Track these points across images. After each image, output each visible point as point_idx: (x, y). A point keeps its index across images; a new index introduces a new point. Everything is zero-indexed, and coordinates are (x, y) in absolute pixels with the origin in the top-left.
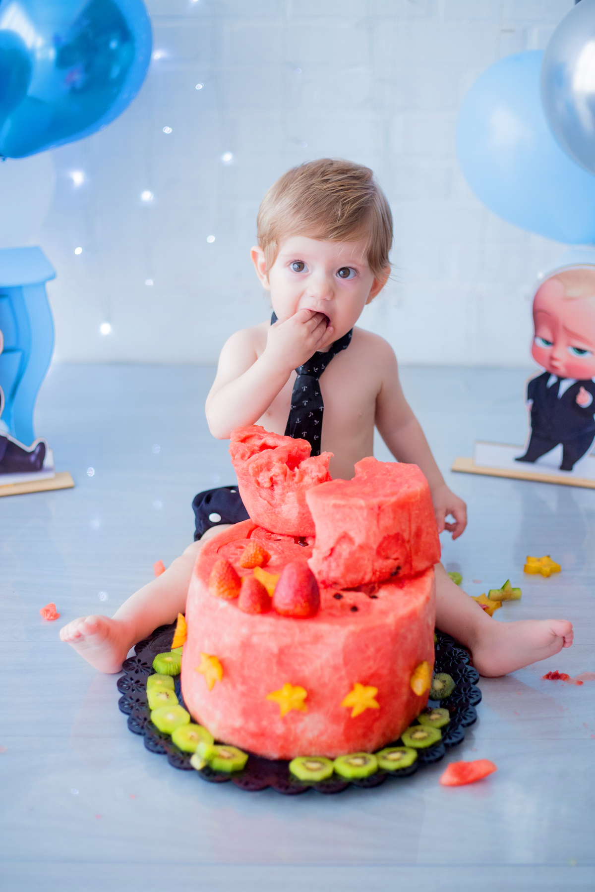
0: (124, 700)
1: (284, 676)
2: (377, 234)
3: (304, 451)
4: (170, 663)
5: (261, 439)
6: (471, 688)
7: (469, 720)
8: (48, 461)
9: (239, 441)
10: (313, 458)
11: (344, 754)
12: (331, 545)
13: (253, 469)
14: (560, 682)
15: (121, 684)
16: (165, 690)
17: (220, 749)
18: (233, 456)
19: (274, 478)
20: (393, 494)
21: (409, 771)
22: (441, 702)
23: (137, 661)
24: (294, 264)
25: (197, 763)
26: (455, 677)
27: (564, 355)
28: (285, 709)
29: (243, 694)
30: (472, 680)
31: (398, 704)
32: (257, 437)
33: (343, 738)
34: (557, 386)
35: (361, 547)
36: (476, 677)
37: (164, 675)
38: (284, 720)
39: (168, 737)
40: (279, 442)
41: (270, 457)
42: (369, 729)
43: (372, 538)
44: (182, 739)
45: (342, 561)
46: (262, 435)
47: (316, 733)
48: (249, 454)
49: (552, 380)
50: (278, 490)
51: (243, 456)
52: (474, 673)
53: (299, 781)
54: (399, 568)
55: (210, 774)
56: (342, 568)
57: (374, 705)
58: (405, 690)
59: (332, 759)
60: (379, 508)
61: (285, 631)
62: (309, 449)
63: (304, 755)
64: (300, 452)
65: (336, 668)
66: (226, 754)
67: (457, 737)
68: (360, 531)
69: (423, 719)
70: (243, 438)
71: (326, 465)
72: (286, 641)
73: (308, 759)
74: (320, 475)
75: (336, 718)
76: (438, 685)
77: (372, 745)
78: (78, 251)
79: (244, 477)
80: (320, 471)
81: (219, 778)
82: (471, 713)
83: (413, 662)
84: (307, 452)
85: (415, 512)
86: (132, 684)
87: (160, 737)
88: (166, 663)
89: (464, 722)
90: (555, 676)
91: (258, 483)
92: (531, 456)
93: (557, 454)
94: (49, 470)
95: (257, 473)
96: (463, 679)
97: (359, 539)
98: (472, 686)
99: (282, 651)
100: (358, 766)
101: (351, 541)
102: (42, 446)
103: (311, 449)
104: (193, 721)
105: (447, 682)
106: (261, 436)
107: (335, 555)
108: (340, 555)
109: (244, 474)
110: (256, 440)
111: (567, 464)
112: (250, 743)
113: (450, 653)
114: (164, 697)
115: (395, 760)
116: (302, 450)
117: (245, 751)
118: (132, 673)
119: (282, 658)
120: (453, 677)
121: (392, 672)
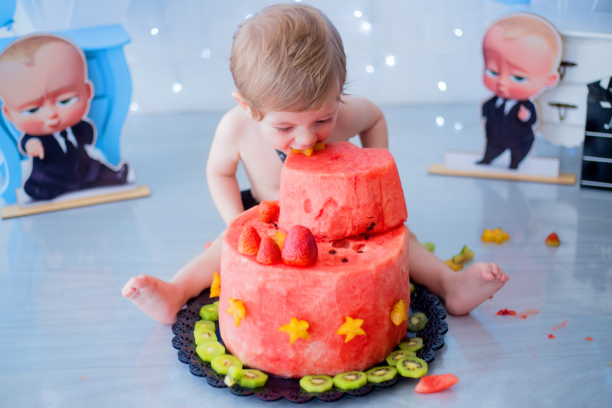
0: (177, 339)
1: (291, 312)
4: (212, 312)
6: (440, 322)
7: (439, 345)
8: (131, 176)
11: (342, 373)
12: (321, 208)
14: (509, 317)
15: (175, 327)
16: (208, 331)
17: (246, 372)
20: (367, 168)
21: (392, 383)
22: (417, 334)
23: (188, 311)
25: (229, 382)
26: (428, 315)
27: (507, 82)
28: (293, 338)
29: (262, 329)
30: (441, 317)
31: (382, 333)
33: (340, 360)
34: (503, 106)
35: (343, 209)
36: (444, 314)
37: (208, 320)
38: (294, 347)
39: (208, 364)
42: (359, 354)
43: (351, 201)
44: (218, 366)
45: (329, 220)
47: (319, 356)
49: (499, 102)
52: (442, 311)
53: (306, 393)
54: (373, 224)
55: (239, 390)
56: (329, 225)
57: (362, 332)
58: (386, 322)
59: (333, 377)
60: (356, 178)
61: (291, 278)
63: (311, 374)
65: (331, 305)
66: (251, 375)
67: (429, 357)
68: (342, 197)
69: (403, 346)
72: (293, 285)
73: (314, 377)
75: (333, 344)
76: (415, 321)
77: (363, 365)
78: (155, 31)
81: (245, 393)
82: (440, 340)
83: (392, 301)
85: (384, 182)
86: (183, 328)
87: (202, 365)
88: (210, 311)
89: (434, 346)
90: (505, 313)
92: (488, 159)
93: (506, 157)
94: (132, 183)
96: (434, 316)
97: (341, 203)
98: (441, 320)
99: (289, 294)
100: (352, 380)
101: (335, 203)
102: (126, 167)
104: (228, 352)
105: (422, 319)
107: (323, 216)
108: (327, 215)
111: (514, 165)
112: (270, 367)
113: (424, 298)
114: (206, 336)
115: (380, 375)
117: (265, 372)
118: (184, 320)
119: (290, 299)
120: (426, 315)
121: (375, 307)
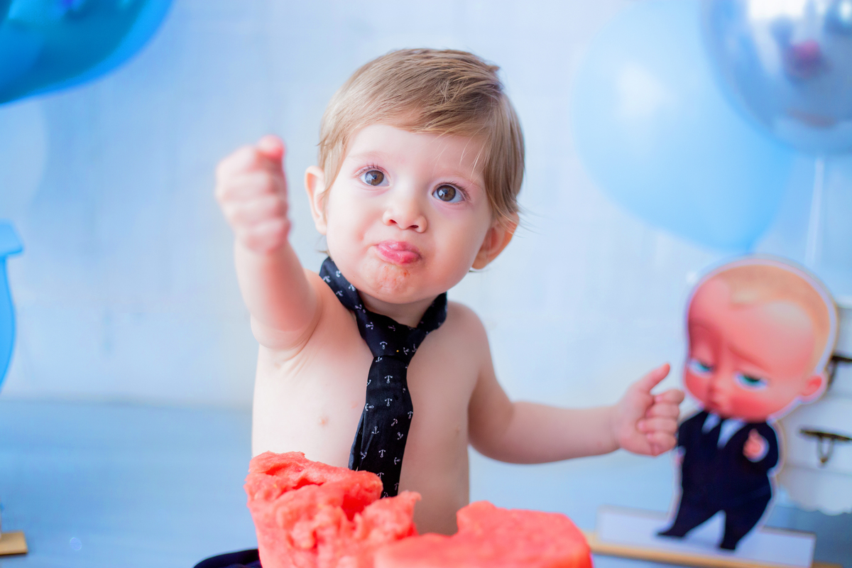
2: (501, 144)
3: (371, 491)
5: (300, 471)
9: (263, 472)
10: (387, 501)
13: (285, 515)
18: (252, 494)
19: (320, 533)
24: (367, 173)
27: (729, 385)
32: (292, 467)
34: (717, 430)
40: (329, 475)
41: (313, 497)
46: (301, 465)
48: (278, 492)
49: (711, 422)
50: (325, 553)
51: (268, 496)
62: (379, 488)
64: (363, 492)
70: (269, 469)
71: (408, 511)
74: (400, 528)
79: (269, 530)
80: (399, 521)
84: (375, 494)
91: (292, 541)
92: (680, 528)
93: (715, 526)
95: (290, 523)
103: (382, 489)
106: (299, 467)
109: (269, 526)
110: (292, 472)
111: (730, 542)
116: (367, 490)
